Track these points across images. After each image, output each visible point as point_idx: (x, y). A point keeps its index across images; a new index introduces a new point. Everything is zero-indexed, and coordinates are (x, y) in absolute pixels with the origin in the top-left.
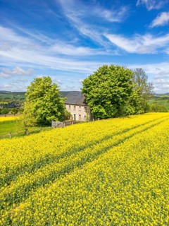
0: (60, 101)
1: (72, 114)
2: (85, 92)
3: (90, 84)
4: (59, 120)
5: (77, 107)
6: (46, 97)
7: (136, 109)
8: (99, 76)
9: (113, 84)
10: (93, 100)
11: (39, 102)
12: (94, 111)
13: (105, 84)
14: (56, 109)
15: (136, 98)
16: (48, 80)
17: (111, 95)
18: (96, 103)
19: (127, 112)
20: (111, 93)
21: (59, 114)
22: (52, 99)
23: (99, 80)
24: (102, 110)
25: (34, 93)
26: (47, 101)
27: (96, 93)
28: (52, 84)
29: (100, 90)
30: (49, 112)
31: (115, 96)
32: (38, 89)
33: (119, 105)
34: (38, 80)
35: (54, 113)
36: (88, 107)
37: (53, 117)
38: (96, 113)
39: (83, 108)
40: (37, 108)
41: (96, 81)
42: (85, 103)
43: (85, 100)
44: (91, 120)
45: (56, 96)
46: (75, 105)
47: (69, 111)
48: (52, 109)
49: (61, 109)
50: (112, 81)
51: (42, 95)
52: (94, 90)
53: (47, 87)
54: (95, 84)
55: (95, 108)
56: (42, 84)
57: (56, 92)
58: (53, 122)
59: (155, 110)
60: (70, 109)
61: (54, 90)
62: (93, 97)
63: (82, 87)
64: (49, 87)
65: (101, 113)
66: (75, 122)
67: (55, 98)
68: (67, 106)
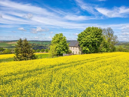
0: (67, 45)
1: (72, 51)
2: (79, 40)
3: (82, 36)
4: (66, 53)
5: (75, 48)
6: (60, 43)
7: (107, 50)
8: (86, 32)
9: (92, 36)
10: (83, 44)
11: (57, 44)
12: (83, 50)
13: (89, 36)
14: (65, 48)
15: (107, 43)
16: (61, 35)
17: (91, 41)
18: (84, 46)
19: (102, 51)
20: (92, 40)
21: (66, 50)
22: (63, 44)
23: (86, 34)
24: (88, 49)
25: (55, 41)
26: (61, 45)
27: (85, 40)
28: (63, 36)
29: (86, 39)
30: (62, 49)
31: (94, 42)
32: (57, 39)
33: (96, 46)
34: (57, 35)
35: (64, 50)
36: (80, 48)
37: (63, 52)
38: (84, 51)
39: (78, 48)
40: (57, 47)
41: (85, 35)
42: (79, 46)
43: (79, 44)
44: (82, 54)
45: (65, 42)
46: (74, 47)
47: (71, 50)
48: (63, 48)
49: (67, 48)
50: (92, 35)
51: (59, 42)
52: (83, 39)
53: (61, 38)
54: (84, 36)
55: (84, 48)
56: (59, 37)
57: (65, 40)
58: (63, 54)
59: (120, 50)
60: (71, 49)
61: (64, 39)
62: (83, 43)
63: (78, 38)
64: (62, 38)
65: (87, 51)
66: (74, 54)
67: (65, 43)
68: (70, 47)
